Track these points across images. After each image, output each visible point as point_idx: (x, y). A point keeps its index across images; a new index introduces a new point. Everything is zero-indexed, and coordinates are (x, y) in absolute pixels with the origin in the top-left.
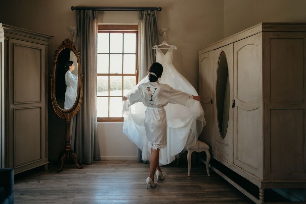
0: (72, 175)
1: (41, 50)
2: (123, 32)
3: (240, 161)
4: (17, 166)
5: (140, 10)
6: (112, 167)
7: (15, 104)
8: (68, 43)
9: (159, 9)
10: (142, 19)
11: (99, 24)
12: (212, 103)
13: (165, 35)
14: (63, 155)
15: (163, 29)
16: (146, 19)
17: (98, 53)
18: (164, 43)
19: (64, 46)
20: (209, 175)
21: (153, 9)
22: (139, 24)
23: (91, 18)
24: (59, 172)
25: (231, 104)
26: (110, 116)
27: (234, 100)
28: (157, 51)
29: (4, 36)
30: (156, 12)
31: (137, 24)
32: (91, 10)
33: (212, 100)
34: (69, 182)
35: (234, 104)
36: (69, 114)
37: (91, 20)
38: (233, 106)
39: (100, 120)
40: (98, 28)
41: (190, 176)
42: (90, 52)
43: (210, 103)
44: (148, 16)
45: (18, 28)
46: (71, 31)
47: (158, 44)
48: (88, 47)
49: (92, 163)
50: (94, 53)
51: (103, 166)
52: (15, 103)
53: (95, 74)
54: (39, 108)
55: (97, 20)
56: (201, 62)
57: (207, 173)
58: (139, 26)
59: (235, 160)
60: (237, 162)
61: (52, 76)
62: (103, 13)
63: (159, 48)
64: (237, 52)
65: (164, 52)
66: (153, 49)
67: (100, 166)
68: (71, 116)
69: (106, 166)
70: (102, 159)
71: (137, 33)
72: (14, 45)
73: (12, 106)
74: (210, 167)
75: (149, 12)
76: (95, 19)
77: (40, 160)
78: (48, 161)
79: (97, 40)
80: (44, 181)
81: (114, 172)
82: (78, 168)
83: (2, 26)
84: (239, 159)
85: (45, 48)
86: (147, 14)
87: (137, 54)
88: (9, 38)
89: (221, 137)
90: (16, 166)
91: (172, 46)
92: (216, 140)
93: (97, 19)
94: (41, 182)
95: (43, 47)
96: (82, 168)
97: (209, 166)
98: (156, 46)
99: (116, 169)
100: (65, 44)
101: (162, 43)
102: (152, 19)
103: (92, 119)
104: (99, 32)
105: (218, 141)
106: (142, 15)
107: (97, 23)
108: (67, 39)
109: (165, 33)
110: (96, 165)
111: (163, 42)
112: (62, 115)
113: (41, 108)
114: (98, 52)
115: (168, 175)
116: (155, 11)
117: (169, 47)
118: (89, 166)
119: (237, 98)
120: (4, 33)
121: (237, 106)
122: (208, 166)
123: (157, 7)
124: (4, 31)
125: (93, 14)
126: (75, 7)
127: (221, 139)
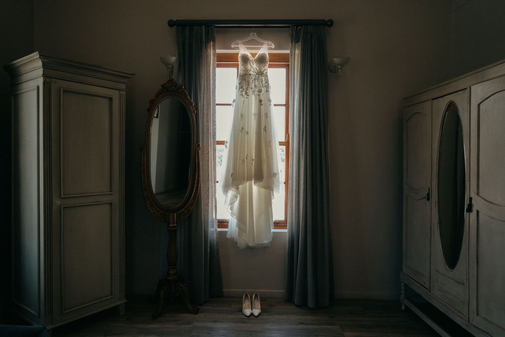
1: (111, 99)
3: (484, 318)
4: (67, 310)
5: (292, 25)
7: (63, 198)
8: (172, 86)
9: (330, 24)
10: (298, 42)
11: (218, 51)
12: (428, 199)
13: (339, 70)
15: (336, 60)
16: (305, 42)
17: (217, 105)
21: (317, 24)
22: (291, 52)
27: (471, 198)
29: (43, 75)
30: (324, 29)
31: (288, 52)
32: (204, 27)
33: (428, 194)
35: (471, 205)
37: (203, 45)
40: (216, 58)
43: (426, 199)
44: (309, 36)
46: (166, 64)
50: (209, 104)
51: (224, 308)
52: (62, 196)
54: (108, 203)
55: (215, 43)
56: (407, 121)
58: (291, 55)
59: (473, 315)
60: (476, 320)
64: (479, 105)
70: (224, 294)
71: (287, 67)
72: (62, 92)
73: (57, 202)
75: (310, 28)
76: (212, 43)
77: (110, 297)
78: (126, 298)
79: (214, 80)
83: (38, 56)
84: (482, 314)
85: (120, 96)
86: (306, 34)
88: (52, 78)
89: (447, 267)
92: (437, 271)
93: (214, 41)
95: (115, 94)
100: (167, 89)
104: (219, 66)
106: (297, 34)
107: (215, 49)
109: (339, 67)
110: (213, 307)
113: (111, 204)
114: (217, 102)
116: (321, 27)
119: (478, 194)
120: (42, 69)
123: (324, 20)
124: (43, 65)
125: (207, 33)
126: (175, 20)
127: (446, 269)
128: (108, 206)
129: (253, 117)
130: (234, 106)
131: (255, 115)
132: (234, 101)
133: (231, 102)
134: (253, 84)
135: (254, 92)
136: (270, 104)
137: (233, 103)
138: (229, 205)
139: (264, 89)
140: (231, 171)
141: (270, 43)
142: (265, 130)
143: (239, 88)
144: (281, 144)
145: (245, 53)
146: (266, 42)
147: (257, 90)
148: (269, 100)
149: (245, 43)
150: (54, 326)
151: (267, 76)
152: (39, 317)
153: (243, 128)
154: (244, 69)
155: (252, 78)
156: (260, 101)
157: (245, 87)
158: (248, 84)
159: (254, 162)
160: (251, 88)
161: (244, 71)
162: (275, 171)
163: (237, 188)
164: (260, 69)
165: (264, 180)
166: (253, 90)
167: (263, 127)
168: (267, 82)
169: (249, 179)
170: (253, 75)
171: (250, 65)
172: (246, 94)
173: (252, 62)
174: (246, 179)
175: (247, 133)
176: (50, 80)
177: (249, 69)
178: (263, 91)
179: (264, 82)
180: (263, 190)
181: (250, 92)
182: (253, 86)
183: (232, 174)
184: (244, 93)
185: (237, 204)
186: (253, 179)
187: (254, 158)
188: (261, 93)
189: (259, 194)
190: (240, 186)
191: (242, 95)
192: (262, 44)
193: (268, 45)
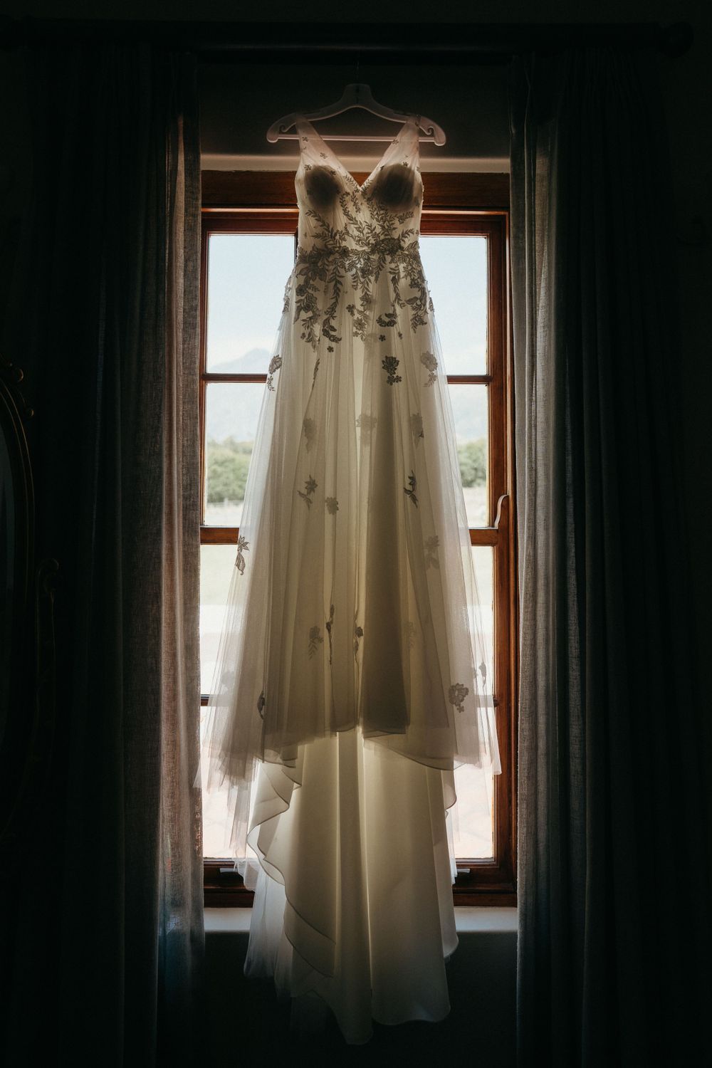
17: (214, 378)
55: (197, 127)
71: (494, 228)
76: (181, 122)
87: (497, 381)
93: (196, 116)
114: (211, 369)
129: (358, 430)
130: (275, 384)
131: (366, 422)
132: (276, 363)
133: (263, 369)
134: (359, 293)
135: (360, 324)
136: (433, 378)
137: (272, 371)
138: (256, 823)
139: (403, 315)
140: (260, 687)
141: (427, 123)
142: (411, 494)
143: (299, 310)
144: (478, 538)
145: (322, 162)
146: (410, 121)
147: (373, 315)
148: (429, 361)
149: (323, 128)
151: (416, 258)
153: (312, 485)
154: (319, 230)
155: (352, 265)
156: (390, 364)
157: (321, 305)
158: (337, 292)
159: (361, 641)
160: (351, 309)
161: (317, 236)
162: (459, 678)
163: (289, 760)
164: (387, 230)
165: (411, 729)
166: (357, 316)
167: (401, 482)
168: (418, 282)
169: (342, 722)
170: (355, 252)
171: (346, 213)
172: (326, 333)
173: (354, 199)
174: (327, 722)
175: (333, 506)
177: (340, 227)
178: (399, 320)
179: (404, 282)
180: (404, 764)
181: (345, 323)
182: (357, 298)
183: (262, 698)
184: (317, 329)
185: (287, 821)
186: (361, 720)
187: (361, 622)
188: (394, 331)
189: (389, 780)
190: (304, 750)
191: (310, 338)
192: (394, 129)
193: (421, 134)
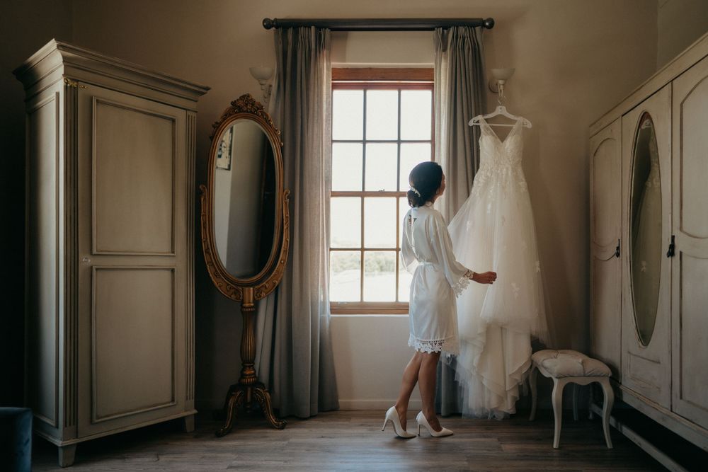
0: (250, 443)
1: (173, 121)
2: (400, 88)
3: (688, 402)
4: (102, 417)
5: (437, 26)
6: (362, 425)
7: (95, 255)
8: (247, 104)
9: (487, 24)
10: (445, 50)
12: (618, 255)
14: (234, 393)
15: (497, 73)
16: (455, 49)
18: (500, 110)
19: (236, 113)
20: (609, 445)
21: (471, 24)
22: (436, 63)
23: (313, 46)
24: (219, 435)
25: (666, 249)
26: (365, 300)
27: (673, 237)
28: (482, 130)
29: (64, 75)
30: (482, 31)
31: (431, 64)
32: (313, 27)
33: (618, 248)
34: (235, 460)
35: (672, 247)
36: (252, 289)
37: (313, 53)
38: (671, 253)
39: (337, 308)
40: (331, 74)
41: (560, 448)
42: (310, 134)
43: (615, 257)
44: (460, 41)
45: (105, 57)
46: (259, 77)
47: (484, 113)
48: (306, 121)
49: (312, 417)
51: (340, 423)
52: (95, 252)
53: (322, 190)
54: (168, 269)
55: (330, 53)
56: (595, 155)
57: (605, 441)
58: (436, 68)
59: (676, 399)
60: (680, 406)
61: (204, 188)
62: (346, 38)
63: (488, 123)
64: (682, 105)
65: (501, 135)
66: (471, 123)
67: (332, 423)
68: (258, 294)
69: (346, 423)
70: (341, 406)
72: (94, 102)
73: (85, 261)
74: (613, 425)
75: (462, 30)
76: (325, 52)
77: (171, 404)
78: (195, 408)
80: (170, 457)
81: (363, 436)
82: (272, 427)
83: (56, 47)
84: (687, 396)
85: (188, 117)
86: (456, 37)
87: (433, 141)
88: (78, 81)
89: (641, 344)
90: (98, 417)
91: (520, 119)
92: (629, 353)
93: (330, 49)
94: (163, 459)
95: (180, 116)
96: (282, 428)
97: (612, 421)
98: (480, 117)
99: (372, 430)
100: (240, 108)
101: (494, 110)
102: (469, 49)
103: (314, 304)
105: (635, 355)
106: (444, 38)
107: (329, 60)
108: (244, 96)
109: (501, 82)
110: (323, 421)
111: (498, 108)
112: (233, 290)
113: (173, 271)
115: (502, 446)
116: (478, 29)
117: (514, 122)
118: (303, 422)
119: (681, 229)
120: (63, 66)
121: (681, 253)
122: (607, 420)
123: (482, 19)
124: (64, 61)
125: (319, 38)
126: (273, 19)
127: (640, 347)
128: (167, 274)
150: (78, 441)
152: (57, 427)
176: (76, 83)
